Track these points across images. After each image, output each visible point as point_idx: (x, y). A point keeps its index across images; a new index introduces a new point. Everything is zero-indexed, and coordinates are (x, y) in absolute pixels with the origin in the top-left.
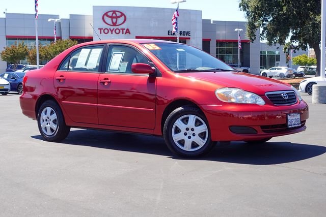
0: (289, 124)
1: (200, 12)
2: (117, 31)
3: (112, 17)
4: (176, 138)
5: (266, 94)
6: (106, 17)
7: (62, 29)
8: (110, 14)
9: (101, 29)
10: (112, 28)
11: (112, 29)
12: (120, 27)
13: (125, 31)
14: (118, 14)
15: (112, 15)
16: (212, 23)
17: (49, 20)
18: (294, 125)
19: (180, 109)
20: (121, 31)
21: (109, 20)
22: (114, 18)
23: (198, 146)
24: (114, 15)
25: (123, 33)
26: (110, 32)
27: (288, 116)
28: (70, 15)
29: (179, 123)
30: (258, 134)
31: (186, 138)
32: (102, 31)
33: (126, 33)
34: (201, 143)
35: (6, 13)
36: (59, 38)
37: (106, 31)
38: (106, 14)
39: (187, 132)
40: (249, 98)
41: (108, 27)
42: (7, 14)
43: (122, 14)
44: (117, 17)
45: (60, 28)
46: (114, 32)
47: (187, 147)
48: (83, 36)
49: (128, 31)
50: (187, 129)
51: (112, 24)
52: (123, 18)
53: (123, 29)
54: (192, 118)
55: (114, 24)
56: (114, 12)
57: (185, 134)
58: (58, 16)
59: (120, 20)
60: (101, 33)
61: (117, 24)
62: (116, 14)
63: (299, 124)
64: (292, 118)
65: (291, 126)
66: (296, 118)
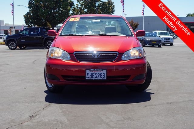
0: (87, 76)
18: (96, 78)
30: (60, 81)
63: (104, 78)
64: (94, 72)
65: (90, 78)
66: (100, 73)
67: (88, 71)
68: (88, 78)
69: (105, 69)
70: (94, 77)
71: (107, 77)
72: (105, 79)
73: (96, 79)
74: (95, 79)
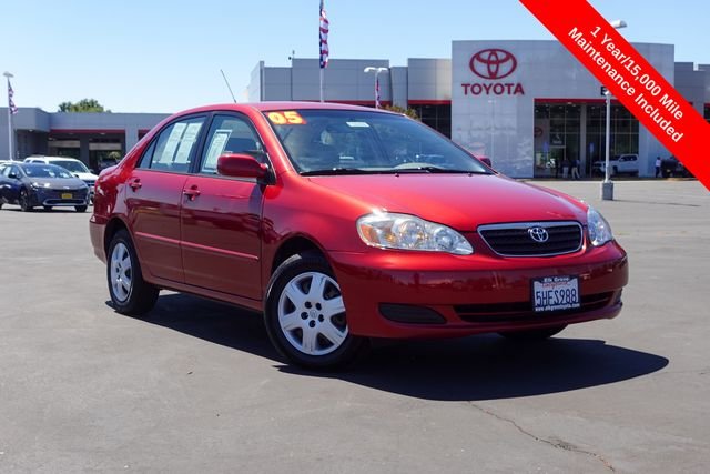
0: (537, 302)
1: (672, 47)
2: (499, 89)
3: (489, 62)
4: (287, 322)
5: (480, 229)
6: (476, 61)
7: (393, 87)
8: (485, 56)
9: (466, 86)
10: (488, 82)
11: (488, 85)
12: (503, 81)
13: (513, 89)
14: (501, 56)
15: (490, 57)
16: (696, 69)
17: (367, 70)
18: (556, 304)
19: (296, 257)
20: (506, 88)
21: (482, 68)
22: (493, 63)
23: (331, 344)
24: (493, 58)
25: (509, 93)
26: (484, 91)
27: (536, 283)
28: (410, 60)
29: (291, 290)
30: (449, 324)
31: (304, 324)
32: (469, 88)
33: (515, 93)
34: (337, 337)
35: (293, 59)
36: (386, 104)
37: (477, 89)
38: (477, 56)
39: (307, 311)
40: (436, 237)
41: (481, 81)
42: (295, 61)
43: (509, 56)
44: (498, 62)
45: (390, 85)
46: (491, 90)
47: (308, 347)
48: (433, 99)
49: (519, 89)
50: (308, 305)
51: (487, 75)
52: (510, 63)
53: (509, 86)
54: (319, 281)
55: (493, 76)
56: (493, 52)
57: (304, 316)
58: (388, 61)
59: (505, 68)
60: (466, 93)
61: (499, 75)
62: (497, 56)
63: (575, 302)
64: (551, 288)
65: (545, 307)
66: (565, 287)
67: (538, 286)
68: (539, 306)
69: (575, 277)
70: (552, 302)
71: (582, 299)
72: (578, 305)
73: (558, 307)
74: (556, 307)
